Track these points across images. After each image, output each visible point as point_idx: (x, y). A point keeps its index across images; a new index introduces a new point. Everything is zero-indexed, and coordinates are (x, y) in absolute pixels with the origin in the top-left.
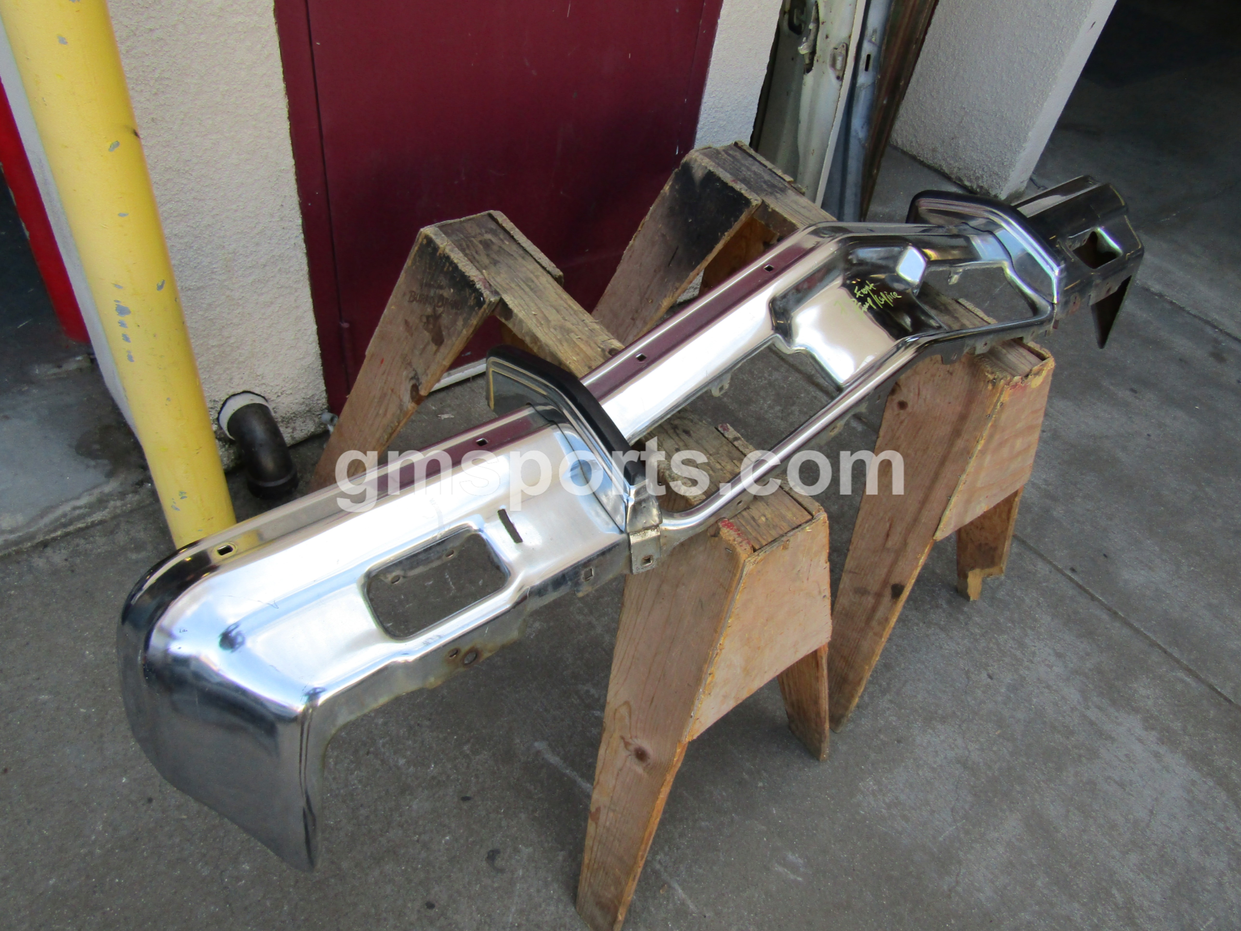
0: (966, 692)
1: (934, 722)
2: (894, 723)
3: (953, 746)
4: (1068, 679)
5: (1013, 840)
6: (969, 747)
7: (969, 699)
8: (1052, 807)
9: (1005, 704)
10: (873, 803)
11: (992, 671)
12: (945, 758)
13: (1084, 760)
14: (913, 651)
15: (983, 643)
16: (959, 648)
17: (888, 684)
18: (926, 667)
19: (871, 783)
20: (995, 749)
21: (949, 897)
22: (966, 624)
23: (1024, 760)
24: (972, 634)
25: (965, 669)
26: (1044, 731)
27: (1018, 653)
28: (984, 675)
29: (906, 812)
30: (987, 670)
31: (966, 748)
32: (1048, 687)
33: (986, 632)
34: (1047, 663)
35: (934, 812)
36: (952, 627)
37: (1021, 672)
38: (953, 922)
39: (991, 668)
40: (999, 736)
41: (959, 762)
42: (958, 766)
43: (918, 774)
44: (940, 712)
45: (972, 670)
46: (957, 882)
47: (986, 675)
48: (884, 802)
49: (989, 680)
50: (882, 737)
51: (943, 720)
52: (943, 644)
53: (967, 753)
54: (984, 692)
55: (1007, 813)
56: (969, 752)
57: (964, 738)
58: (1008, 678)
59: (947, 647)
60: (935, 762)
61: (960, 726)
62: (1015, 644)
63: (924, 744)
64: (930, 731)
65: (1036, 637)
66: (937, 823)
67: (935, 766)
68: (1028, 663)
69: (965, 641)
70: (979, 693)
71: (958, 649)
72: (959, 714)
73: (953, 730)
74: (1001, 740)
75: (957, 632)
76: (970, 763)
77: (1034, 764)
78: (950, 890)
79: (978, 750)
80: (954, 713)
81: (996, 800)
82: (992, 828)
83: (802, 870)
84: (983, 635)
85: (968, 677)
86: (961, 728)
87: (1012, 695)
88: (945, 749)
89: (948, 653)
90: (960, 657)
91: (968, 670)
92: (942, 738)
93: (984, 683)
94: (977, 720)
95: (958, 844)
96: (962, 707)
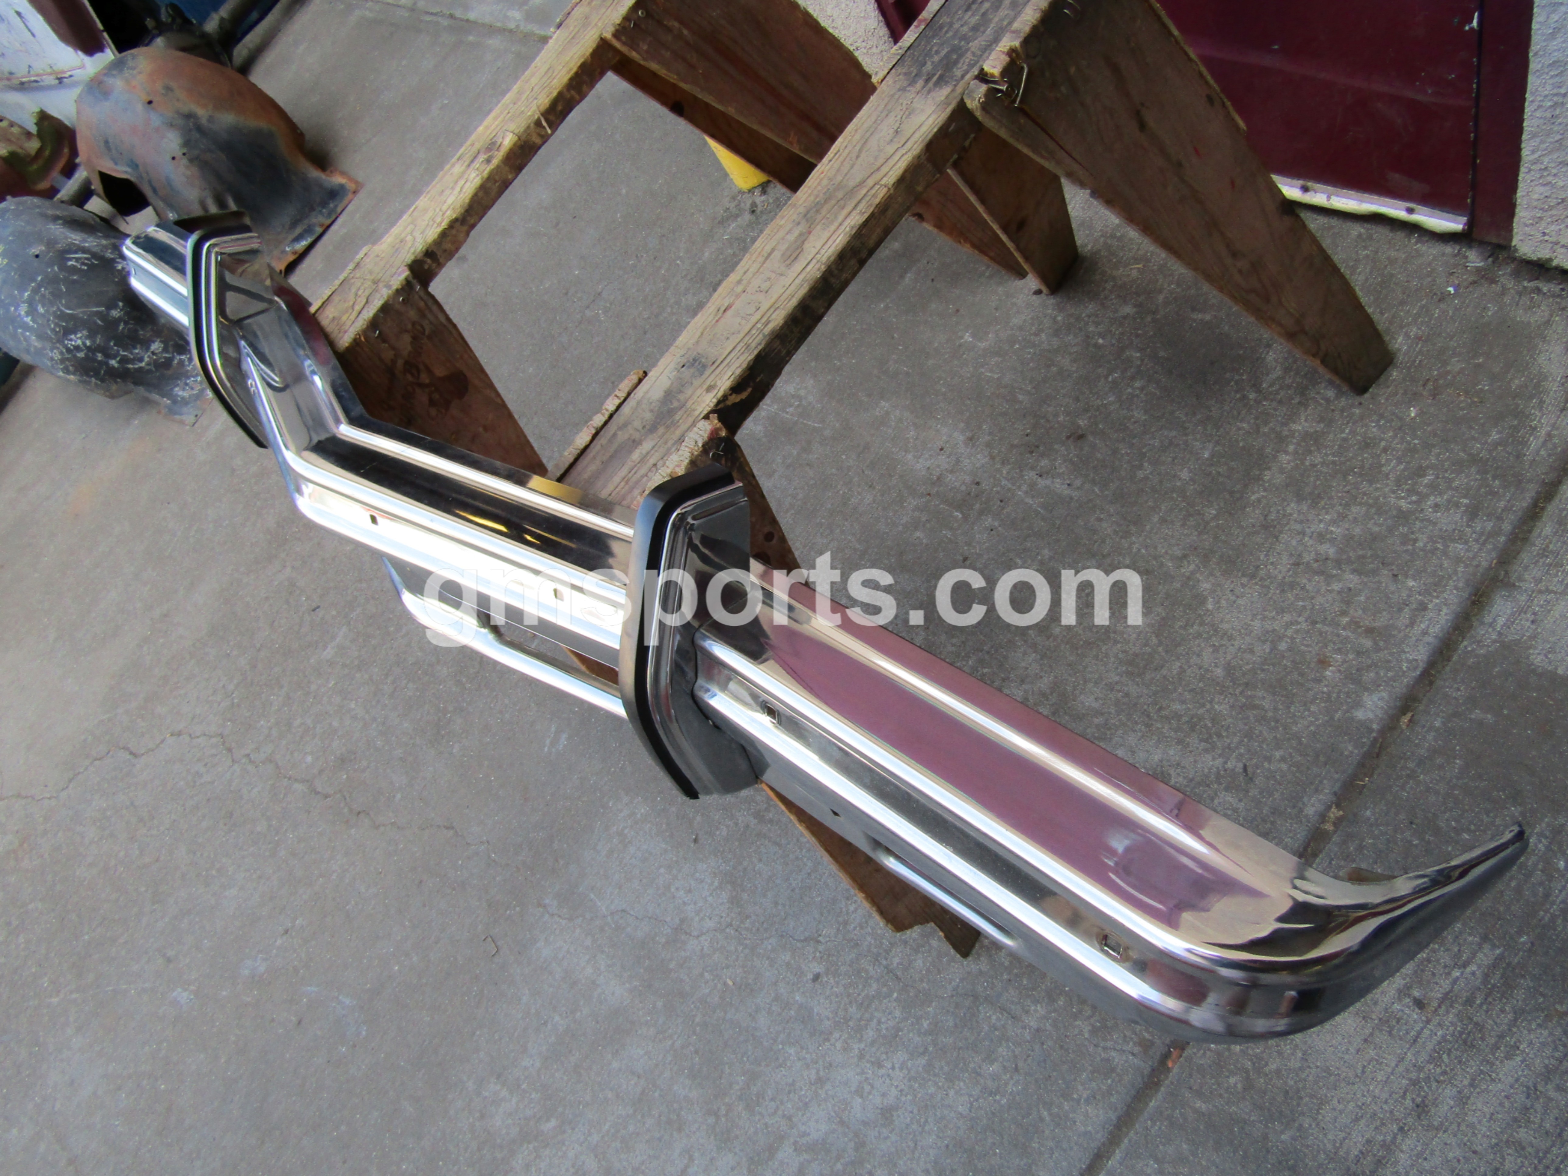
0: (782, 936)
1: (729, 887)
2: (718, 833)
3: (702, 915)
4: (842, 1123)
5: (599, 990)
6: (704, 937)
7: (773, 941)
8: (642, 1052)
9: (777, 999)
10: (622, 815)
11: (827, 982)
12: (685, 903)
13: (711, 1120)
15: (874, 970)
16: (855, 928)
17: (771, 821)
18: (809, 874)
19: (643, 811)
20: (707, 975)
21: (539, 905)
23: (697, 1020)
24: (887, 952)
25: (820, 935)
26: (745, 1059)
27: (870, 1034)
28: (817, 968)
29: (616, 855)
30: (827, 973)
31: (702, 934)
32: (820, 1081)
33: (898, 978)
34: (867, 1088)
35: (620, 888)
37: (836, 1035)
38: (518, 909)
39: (832, 981)
40: (725, 984)
41: (682, 921)
42: (677, 921)
43: (660, 867)
44: (745, 896)
46: (552, 915)
47: (818, 970)
48: (624, 828)
49: (810, 976)
50: (699, 818)
51: (735, 901)
52: (856, 902)
53: (695, 933)
54: (788, 964)
55: (627, 985)
56: (698, 936)
57: (715, 930)
58: (822, 1008)
59: (852, 908)
60: (677, 889)
61: (731, 925)
63: (698, 874)
64: (716, 884)
65: (913, 1073)
66: (608, 892)
67: (673, 890)
68: (857, 1051)
69: (869, 939)
72: (748, 923)
74: (720, 987)
76: (683, 937)
77: (694, 1033)
78: (545, 906)
79: (702, 950)
80: (748, 917)
81: (642, 971)
82: (609, 962)
83: (554, 750)
84: (889, 970)
85: (805, 940)
86: (727, 927)
87: (792, 1012)
88: (695, 904)
89: (841, 908)
90: (838, 929)
91: (819, 942)
92: (710, 899)
93: (803, 966)
94: (742, 952)
95: (588, 916)
96: (758, 930)
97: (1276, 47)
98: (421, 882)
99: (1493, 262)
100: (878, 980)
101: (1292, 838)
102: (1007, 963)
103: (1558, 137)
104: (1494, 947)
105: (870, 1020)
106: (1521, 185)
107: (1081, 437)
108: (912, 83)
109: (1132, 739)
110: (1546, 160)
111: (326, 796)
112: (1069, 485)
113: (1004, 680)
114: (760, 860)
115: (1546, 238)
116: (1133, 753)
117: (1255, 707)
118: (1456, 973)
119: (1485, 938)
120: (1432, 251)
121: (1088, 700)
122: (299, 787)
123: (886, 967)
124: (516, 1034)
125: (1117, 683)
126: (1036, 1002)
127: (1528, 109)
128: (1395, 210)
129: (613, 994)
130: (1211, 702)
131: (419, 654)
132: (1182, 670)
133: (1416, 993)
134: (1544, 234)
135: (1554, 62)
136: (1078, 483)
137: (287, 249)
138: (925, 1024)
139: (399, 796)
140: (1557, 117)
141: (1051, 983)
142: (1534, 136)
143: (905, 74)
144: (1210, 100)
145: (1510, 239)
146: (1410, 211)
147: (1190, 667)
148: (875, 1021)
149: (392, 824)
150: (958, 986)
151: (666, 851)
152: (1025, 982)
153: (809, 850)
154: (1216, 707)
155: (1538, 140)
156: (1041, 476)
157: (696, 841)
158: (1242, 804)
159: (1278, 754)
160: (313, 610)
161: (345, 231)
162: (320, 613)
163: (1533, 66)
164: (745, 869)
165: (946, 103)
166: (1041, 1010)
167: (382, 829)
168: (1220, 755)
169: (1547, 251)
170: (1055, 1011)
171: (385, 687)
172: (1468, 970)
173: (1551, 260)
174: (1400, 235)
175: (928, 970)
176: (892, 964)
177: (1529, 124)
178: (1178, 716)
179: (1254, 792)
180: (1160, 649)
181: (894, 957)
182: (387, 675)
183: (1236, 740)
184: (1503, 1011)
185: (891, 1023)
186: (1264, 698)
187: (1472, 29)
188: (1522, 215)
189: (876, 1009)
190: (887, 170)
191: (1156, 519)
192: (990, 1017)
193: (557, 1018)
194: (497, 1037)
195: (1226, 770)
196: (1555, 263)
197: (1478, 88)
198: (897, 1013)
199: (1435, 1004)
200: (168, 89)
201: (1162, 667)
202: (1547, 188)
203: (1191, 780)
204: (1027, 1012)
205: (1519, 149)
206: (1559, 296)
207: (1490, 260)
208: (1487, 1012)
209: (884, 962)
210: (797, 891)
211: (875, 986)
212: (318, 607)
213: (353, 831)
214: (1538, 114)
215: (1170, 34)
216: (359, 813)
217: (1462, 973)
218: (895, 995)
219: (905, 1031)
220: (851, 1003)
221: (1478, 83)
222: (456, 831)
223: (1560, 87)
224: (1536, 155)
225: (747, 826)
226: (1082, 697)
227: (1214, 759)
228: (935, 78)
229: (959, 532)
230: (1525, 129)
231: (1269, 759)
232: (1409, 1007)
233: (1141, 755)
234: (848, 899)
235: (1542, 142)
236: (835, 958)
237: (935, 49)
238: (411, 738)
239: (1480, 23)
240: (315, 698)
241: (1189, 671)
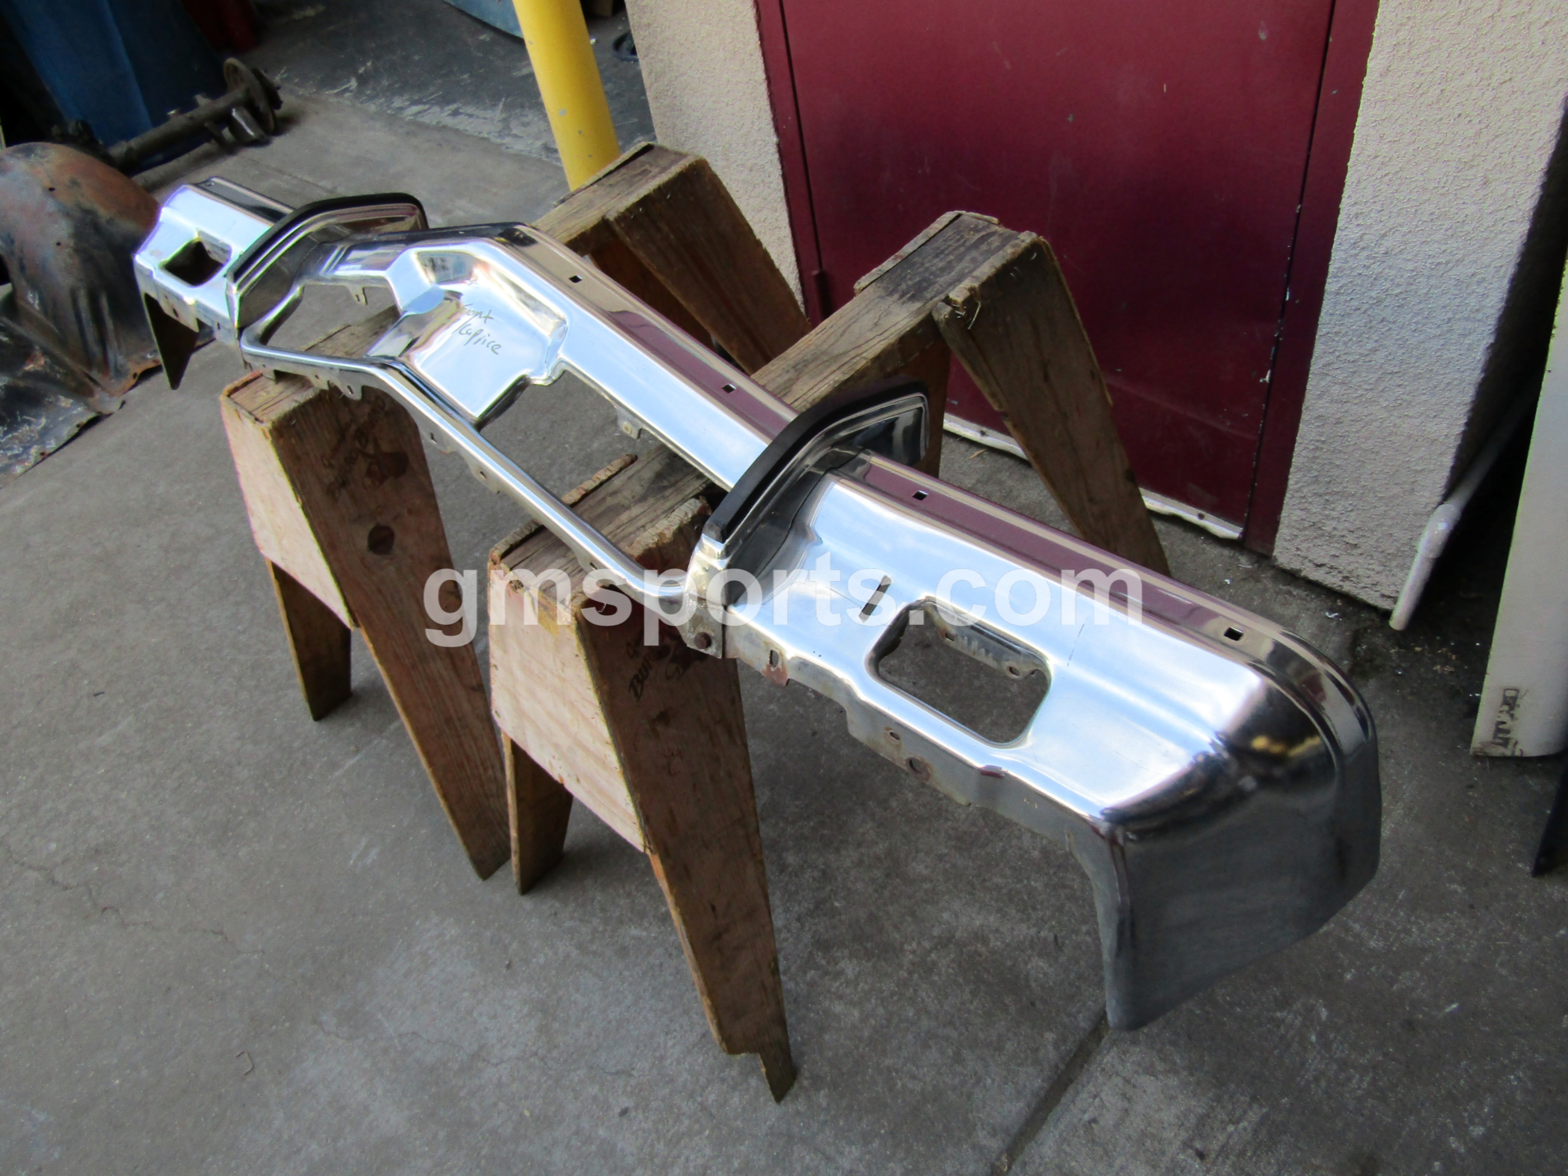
0: (592, 1068)
1: (540, 1015)
2: (534, 960)
3: (504, 1042)
5: (372, 1117)
6: (504, 1065)
7: (582, 1073)
9: (577, 1132)
10: (429, 934)
11: (635, 1117)
12: (487, 1029)
14: (654, 989)
15: (687, 1107)
16: (671, 1064)
17: (595, 953)
18: (629, 1007)
21: (314, 1021)
22: (723, 1080)
23: (483, 1152)
24: (703, 1088)
25: (633, 1069)
28: (627, 1102)
29: (414, 976)
30: (636, 1107)
31: (502, 1062)
33: (712, 1116)
35: (414, 1009)
36: (710, 1054)
38: (287, 1024)
39: (641, 1116)
40: (521, 1115)
41: (481, 1048)
42: (475, 1047)
43: (465, 990)
44: (556, 1025)
45: (633, 1082)
46: (328, 1034)
47: (626, 1105)
48: (429, 948)
49: (618, 1110)
50: (515, 945)
51: (543, 1030)
52: (675, 1038)
53: (495, 1061)
54: (595, 1098)
55: (406, 1113)
56: (497, 1065)
57: (518, 1059)
58: (627, 1143)
59: (670, 1043)
60: (481, 1014)
61: (536, 1054)
62: (695, 1167)
63: (506, 1001)
64: (525, 1010)
66: (400, 1012)
67: (475, 1014)
69: (685, 1075)
70: (594, 1090)
71: (669, 1061)
72: (555, 1054)
73: (530, 1044)
74: (515, 1118)
75: (703, 1062)
76: (480, 1065)
77: (478, 1166)
78: (321, 1024)
79: (500, 1079)
80: (556, 1047)
81: (426, 1097)
82: (388, 1087)
83: (360, 863)
84: (703, 1108)
85: (617, 1073)
86: (531, 1056)
87: (593, 1148)
88: (499, 1030)
89: (659, 1043)
90: (654, 1064)
91: (631, 1075)
92: (516, 1026)
93: (611, 1100)
94: (546, 1081)
95: (372, 1037)
96: (566, 1061)
97: (1119, 370)
98: (169, 989)
99: (1259, 567)
100: (690, 1117)
101: (1094, 1002)
102: (824, 1104)
103: (1316, 474)
104: (1261, 1106)
105: (679, 1157)
106: (1285, 507)
107: (928, 646)
108: (891, 294)
109: (957, 905)
110: (1305, 490)
111: (66, 888)
112: (914, 683)
113: (842, 842)
114: (578, 990)
115: (1299, 552)
116: (957, 916)
117: (1064, 886)
118: (1231, 1128)
119: (1254, 1099)
120: (1213, 551)
121: (919, 868)
122: (32, 875)
123: (700, 1104)
124: (259, 1163)
125: (946, 855)
126: (851, 1143)
127: (1297, 449)
128: (1189, 514)
129: (388, 1121)
130: (1028, 879)
131: (217, 753)
132: (1004, 851)
133: (1198, 1145)
134: (1298, 549)
135: (1320, 416)
136: (922, 682)
137: (149, 356)
138: (736, 1163)
139: (161, 895)
140: (1317, 458)
141: (867, 1126)
142: (1299, 469)
143: (884, 288)
144: (1093, 375)
145: (1272, 550)
146: (1201, 517)
147: (1011, 847)
148: (683, 1158)
149: (146, 924)
150: (773, 1125)
151: (473, 975)
152: (841, 1123)
153: (630, 984)
154: (1032, 883)
155: (1302, 473)
156: (890, 673)
157: (509, 966)
158: (1053, 969)
159: (1084, 928)
160: (96, 695)
161: (217, 354)
162: (103, 699)
163: (1305, 416)
164: (560, 998)
165: (918, 312)
166: (855, 1151)
167: (132, 928)
168: (1034, 925)
169: (1298, 564)
170: (869, 1152)
171: (169, 781)
172: (1241, 1125)
173: (1300, 571)
174: (1190, 536)
175: (744, 1109)
176: (707, 1101)
177: (1296, 461)
178: (998, 888)
179: (1063, 959)
180: (986, 830)
181: (710, 1094)
182: (174, 769)
183: (1048, 913)
184: (1269, 1163)
185: (700, 1161)
186: (1074, 880)
187: (1265, 382)
188: (1283, 531)
189: (685, 1147)
190: (867, 348)
191: (988, 721)
192: (803, 1158)
193: (314, 1146)
194: (233, 1164)
195: (1039, 939)
196: (1303, 574)
197: (1263, 427)
198: (708, 1151)
199: (1213, 1156)
200: (74, 183)
201: (987, 845)
202: (1303, 512)
203: (1008, 945)
204: (842, 1153)
205: (1286, 479)
206: (1304, 599)
207: (1256, 565)
208: (1256, 1163)
209: (699, 1099)
210: (614, 1023)
211: (686, 1122)
212: (102, 693)
213: (92, 928)
214: (1304, 453)
215: (1075, 317)
216: (105, 909)
217: (1236, 1130)
218: (707, 1132)
219: (714, 1168)
220: (658, 1139)
221: (1263, 424)
222: (226, 938)
223: (1321, 436)
224: (1298, 486)
225: (568, 956)
226: (914, 864)
227: (1029, 928)
228: (909, 295)
229: (811, 709)
230: (1293, 464)
231: (1076, 932)
232: (1192, 1158)
233: (964, 920)
234: (667, 1034)
235: (1304, 476)
236: (646, 1093)
237: (908, 277)
238: (189, 836)
239: (1271, 378)
240: (76, 783)
241: (1010, 851)
